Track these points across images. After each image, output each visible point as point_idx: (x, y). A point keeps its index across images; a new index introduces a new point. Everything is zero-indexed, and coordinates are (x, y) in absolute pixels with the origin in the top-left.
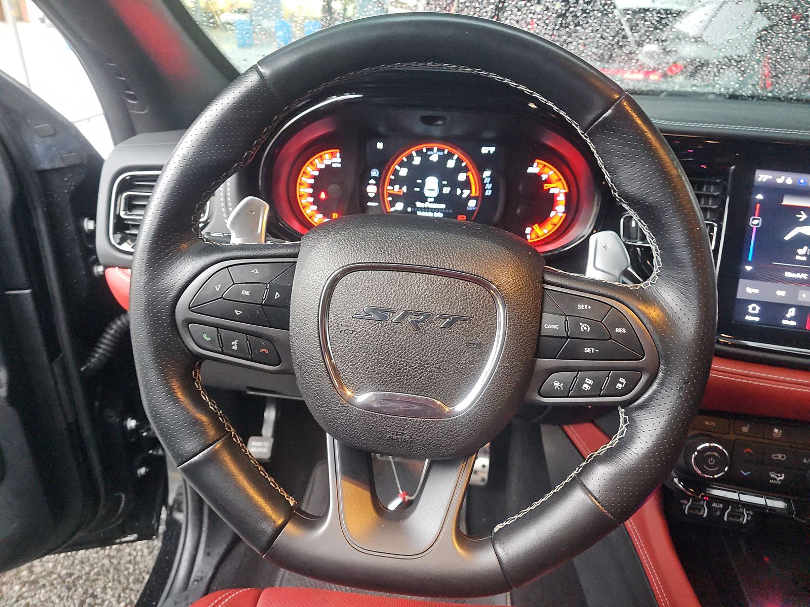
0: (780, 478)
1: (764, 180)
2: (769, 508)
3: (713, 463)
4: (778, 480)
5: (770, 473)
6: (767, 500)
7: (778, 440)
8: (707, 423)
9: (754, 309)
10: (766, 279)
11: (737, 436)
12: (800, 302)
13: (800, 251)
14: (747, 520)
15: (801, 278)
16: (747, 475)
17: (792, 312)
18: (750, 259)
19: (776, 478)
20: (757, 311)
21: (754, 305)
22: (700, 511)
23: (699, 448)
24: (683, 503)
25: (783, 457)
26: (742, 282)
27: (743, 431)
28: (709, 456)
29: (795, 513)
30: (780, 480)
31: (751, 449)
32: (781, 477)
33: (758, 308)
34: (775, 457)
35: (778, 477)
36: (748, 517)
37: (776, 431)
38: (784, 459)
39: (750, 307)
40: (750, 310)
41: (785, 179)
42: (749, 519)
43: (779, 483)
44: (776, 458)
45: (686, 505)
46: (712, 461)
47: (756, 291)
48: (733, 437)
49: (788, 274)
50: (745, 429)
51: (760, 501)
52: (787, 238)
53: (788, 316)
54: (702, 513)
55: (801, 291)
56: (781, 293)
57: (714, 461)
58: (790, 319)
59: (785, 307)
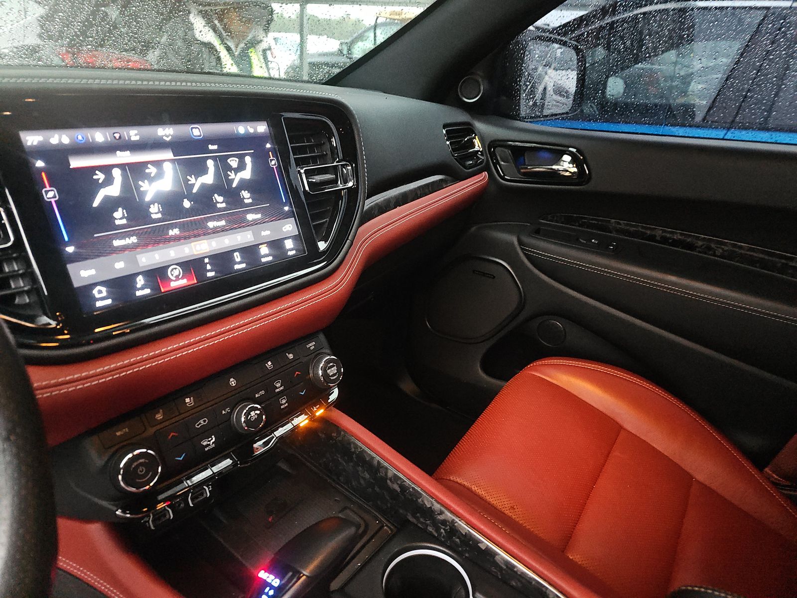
0: (212, 441)
1: (35, 143)
2: (216, 474)
3: (144, 471)
4: (211, 444)
5: (202, 443)
6: (213, 468)
7: (193, 408)
8: (118, 434)
9: (100, 292)
10: (96, 255)
11: (155, 427)
12: (143, 267)
13: (117, 215)
14: (209, 491)
15: (131, 243)
16: (183, 459)
17: (140, 281)
18: (66, 239)
19: (209, 443)
20: (104, 294)
21: (99, 288)
22: (165, 516)
23: (122, 465)
24: (145, 522)
25: (205, 421)
26: (70, 267)
27: (159, 419)
28: (138, 466)
29: (239, 462)
30: (213, 443)
31: (174, 433)
32: (212, 439)
33: (104, 289)
34: (198, 425)
35: (210, 441)
36: (209, 489)
37: (187, 400)
38: (207, 422)
39: (95, 292)
40: (97, 296)
41: (59, 138)
42: (210, 489)
43: (214, 445)
44: (200, 425)
45: (148, 521)
46: (142, 470)
47: (92, 272)
48: (151, 431)
49: (117, 243)
50: (159, 417)
51: (207, 473)
52: (96, 204)
53: (139, 286)
54: (168, 517)
55: (138, 256)
56: (120, 265)
57: (144, 468)
58: (142, 288)
59: (132, 278)
